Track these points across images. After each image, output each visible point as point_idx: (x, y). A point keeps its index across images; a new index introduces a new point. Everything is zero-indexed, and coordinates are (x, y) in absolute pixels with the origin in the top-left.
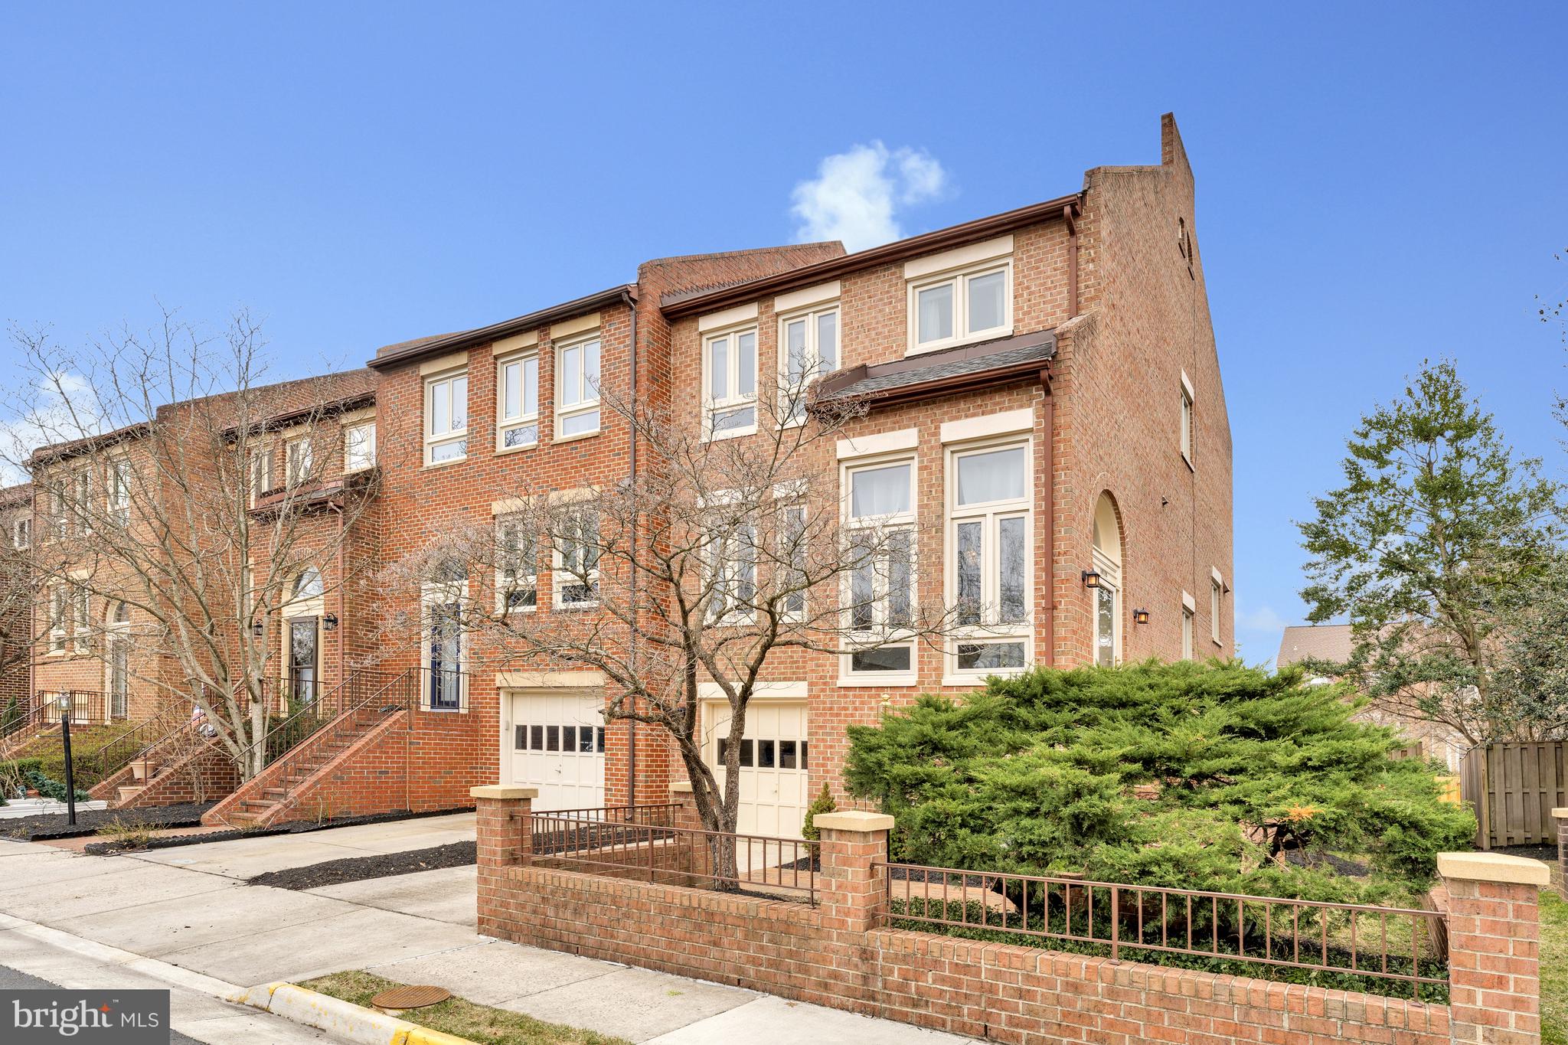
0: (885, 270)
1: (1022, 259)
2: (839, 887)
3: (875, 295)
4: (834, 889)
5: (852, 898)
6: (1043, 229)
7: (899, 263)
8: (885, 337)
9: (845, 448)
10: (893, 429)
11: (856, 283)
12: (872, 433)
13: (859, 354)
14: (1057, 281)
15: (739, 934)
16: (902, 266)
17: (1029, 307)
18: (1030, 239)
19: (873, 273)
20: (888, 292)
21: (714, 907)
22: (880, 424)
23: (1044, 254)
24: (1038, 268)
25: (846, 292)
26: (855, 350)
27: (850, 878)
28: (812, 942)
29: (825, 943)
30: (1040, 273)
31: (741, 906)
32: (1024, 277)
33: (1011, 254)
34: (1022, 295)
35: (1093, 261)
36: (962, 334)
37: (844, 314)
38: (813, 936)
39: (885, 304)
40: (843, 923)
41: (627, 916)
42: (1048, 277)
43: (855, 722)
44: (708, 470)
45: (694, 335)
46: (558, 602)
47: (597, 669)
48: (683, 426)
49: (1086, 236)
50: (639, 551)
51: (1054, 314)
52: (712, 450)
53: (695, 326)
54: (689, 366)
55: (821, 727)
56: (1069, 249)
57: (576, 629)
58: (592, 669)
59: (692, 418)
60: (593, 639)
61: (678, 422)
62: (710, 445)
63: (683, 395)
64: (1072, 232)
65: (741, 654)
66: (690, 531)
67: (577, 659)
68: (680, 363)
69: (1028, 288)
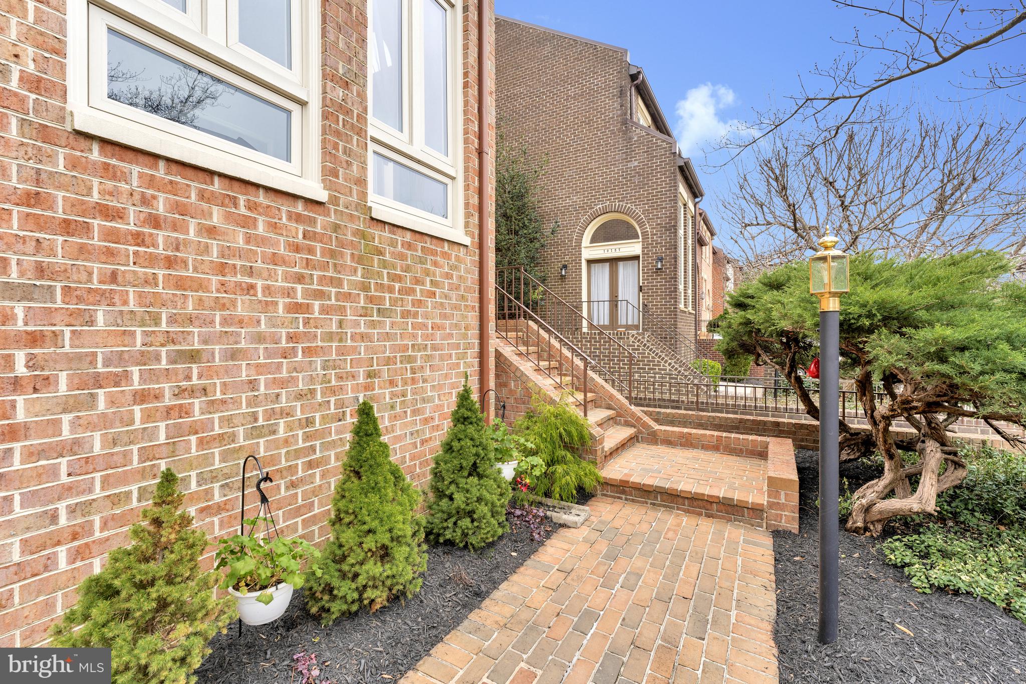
43: (152, 260)
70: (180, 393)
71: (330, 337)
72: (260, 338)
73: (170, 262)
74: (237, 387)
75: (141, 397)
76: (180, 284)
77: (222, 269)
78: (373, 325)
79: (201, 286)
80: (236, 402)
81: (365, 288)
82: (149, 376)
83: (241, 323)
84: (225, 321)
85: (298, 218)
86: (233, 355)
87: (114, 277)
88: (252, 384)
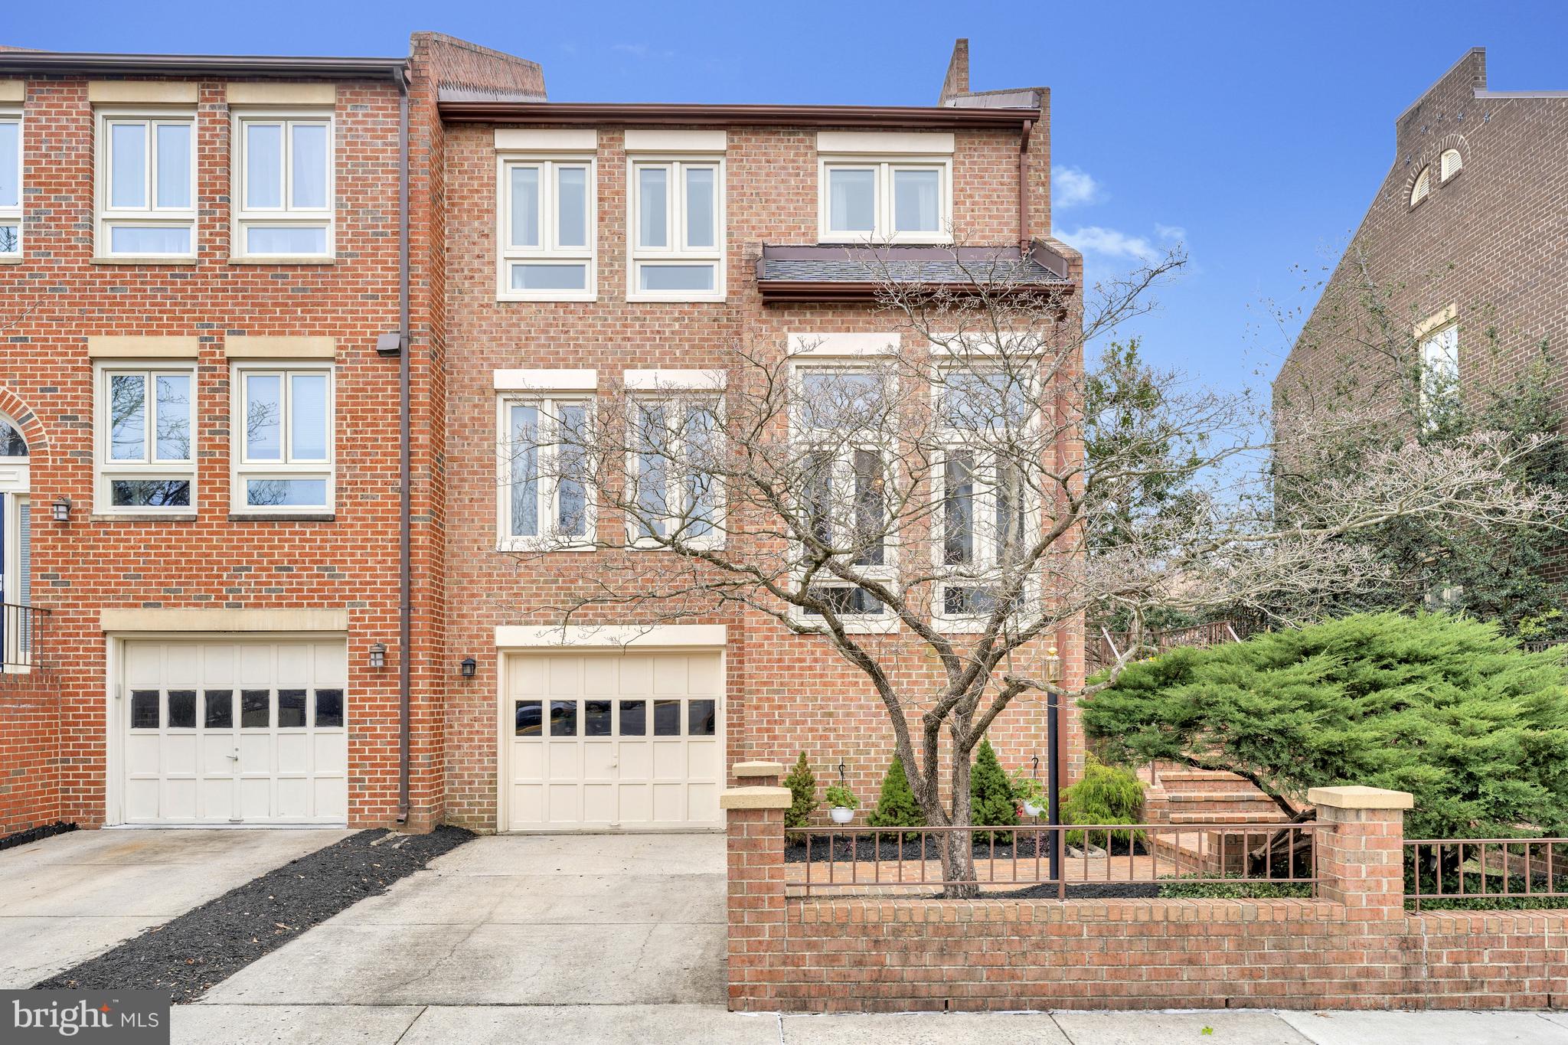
0: (790, 134)
1: (963, 163)
2: (1370, 873)
3: (775, 161)
4: (1364, 875)
5: (1389, 883)
6: (990, 136)
7: (809, 130)
8: (790, 215)
9: (795, 342)
10: (867, 330)
11: (748, 140)
12: (838, 330)
13: (753, 228)
14: (1004, 197)
15: (1228, 945)
16: (813, 134)
17: (972, 217)
18: (973, 143)
19: (774, 133)
20: (794, 161)
21: (1190, 917)
22: (849, 322)
23: (989, 163)
24: (982, 177)
25: (734, 147)
26: (747, 221)
27: (1385, 861)
28: (1335, 940)
29: (1352, 938)
30: (985, 183)
31: (1231, 911)
32: (966, 183)
33: (952, 155)
34: (964, 203)
35: (1043, 184)
36: (885, 229)
37: (731, 174)
38: (1336, 932)
39: (790, 175)
40: (1377, 913)
41: (1038, 946)
42: (995, 190)
43: (815, 676)
44: (511, 339)
45: (486, 151)
46: (240, 505)
47: (331, 605)
48: (466, 272)
49: (1036, 156)
50: (417, 439)
51: (1001, 231)
52: (519, 312)
53: (486, 138)
54: (477, 191)
55: (765, 684)
56: (1019, 167)
57: (286, 545)
58: (322, 605)
59: (483, 264)
60: (321, 562)
61: (456, 266)
62: (515, 306)
63: (466, 230)
64: (1024, 149)
65: (569, 588)
66: (479, 419)
67: (287, 590)
68: (461, 185)
69: (971, 196)
70: (825, 730)
72: (861, 707)
73: (822, 676)
75: (811, 730)
76: (825, 684)
77: (843, 676)
79: (833, 684)
80: (849, 737)
81: (929, 676)
82: (814, 722)
83: (851, 700)
84: (844, 700)
86: (848, 715)
87: (802, 684)
88: (857, 729)
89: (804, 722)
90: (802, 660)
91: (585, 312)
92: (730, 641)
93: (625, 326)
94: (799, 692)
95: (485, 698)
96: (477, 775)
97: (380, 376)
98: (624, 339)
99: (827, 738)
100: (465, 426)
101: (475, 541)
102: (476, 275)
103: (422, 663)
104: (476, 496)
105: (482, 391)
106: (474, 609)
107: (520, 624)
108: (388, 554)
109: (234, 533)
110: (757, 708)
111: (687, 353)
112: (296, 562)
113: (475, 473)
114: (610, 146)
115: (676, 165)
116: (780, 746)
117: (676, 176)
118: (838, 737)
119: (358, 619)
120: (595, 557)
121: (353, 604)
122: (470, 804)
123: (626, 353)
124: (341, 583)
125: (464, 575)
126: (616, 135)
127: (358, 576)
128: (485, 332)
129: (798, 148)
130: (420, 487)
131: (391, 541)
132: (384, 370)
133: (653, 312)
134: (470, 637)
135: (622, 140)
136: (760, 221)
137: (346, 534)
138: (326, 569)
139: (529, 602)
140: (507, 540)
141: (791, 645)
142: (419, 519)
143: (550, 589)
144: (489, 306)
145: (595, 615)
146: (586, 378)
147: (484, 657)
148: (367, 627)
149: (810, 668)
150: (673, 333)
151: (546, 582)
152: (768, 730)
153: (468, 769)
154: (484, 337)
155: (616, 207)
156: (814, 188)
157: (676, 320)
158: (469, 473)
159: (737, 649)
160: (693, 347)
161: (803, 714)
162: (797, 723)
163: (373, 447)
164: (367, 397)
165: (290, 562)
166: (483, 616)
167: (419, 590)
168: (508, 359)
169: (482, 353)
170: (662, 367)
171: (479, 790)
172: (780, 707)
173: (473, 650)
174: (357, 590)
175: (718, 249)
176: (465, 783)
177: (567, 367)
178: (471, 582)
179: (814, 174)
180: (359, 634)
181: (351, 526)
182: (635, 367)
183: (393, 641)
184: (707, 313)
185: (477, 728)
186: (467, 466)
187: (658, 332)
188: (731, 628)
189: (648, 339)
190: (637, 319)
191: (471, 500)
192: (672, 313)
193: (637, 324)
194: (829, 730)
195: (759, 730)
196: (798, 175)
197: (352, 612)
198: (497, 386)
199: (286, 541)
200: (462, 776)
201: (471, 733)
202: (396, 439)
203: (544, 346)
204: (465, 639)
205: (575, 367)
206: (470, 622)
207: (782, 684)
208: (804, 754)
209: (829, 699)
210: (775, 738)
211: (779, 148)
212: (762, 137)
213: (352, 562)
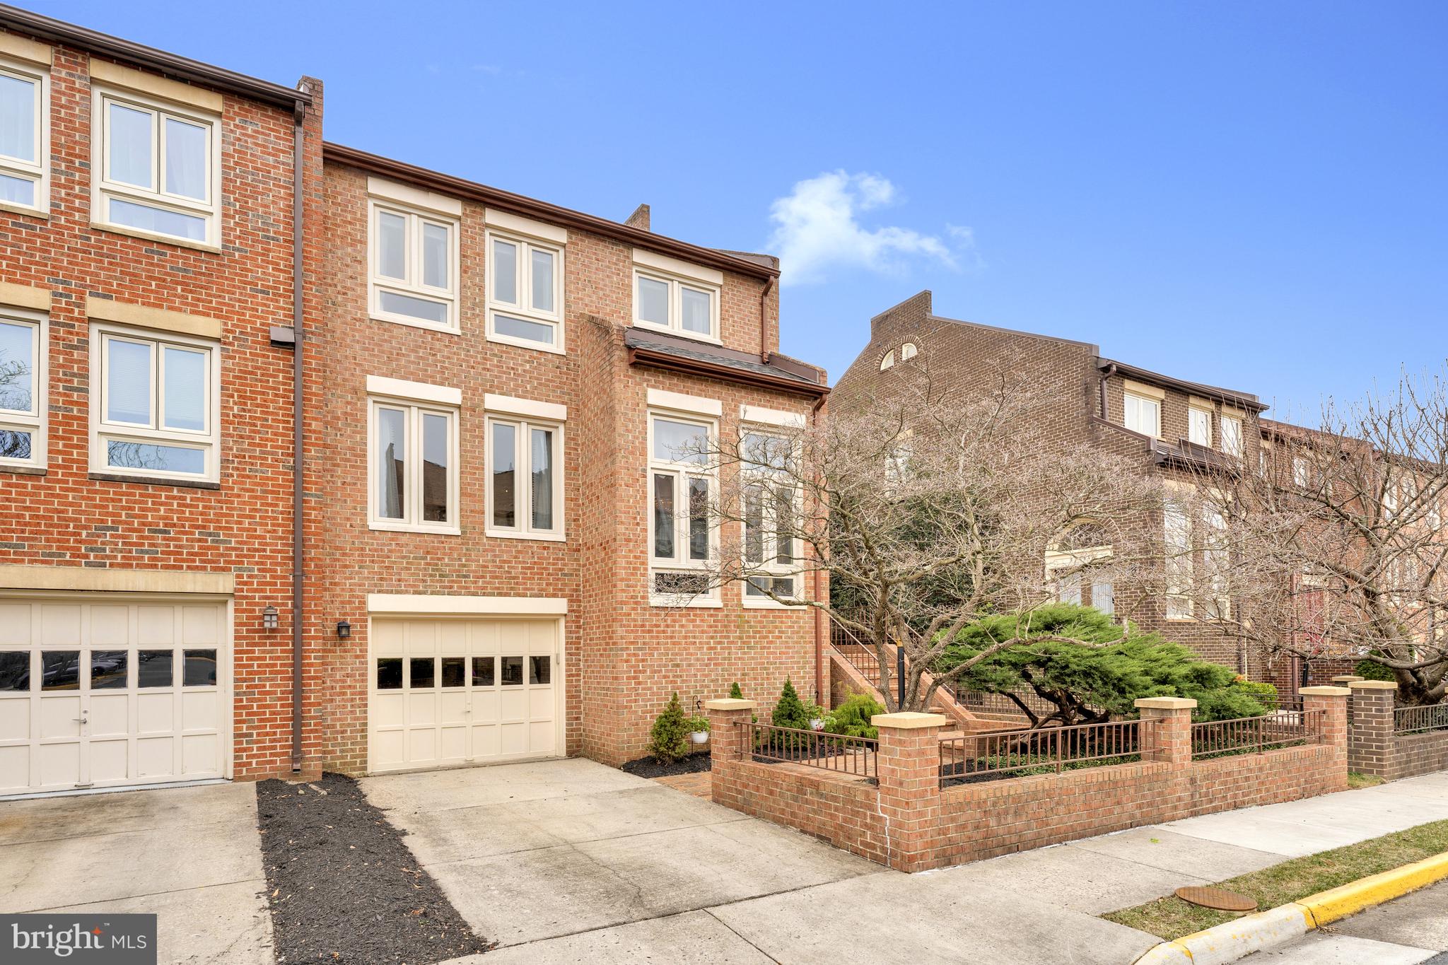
0: (613, 244)
1: (727, 293)
3: (602, 261)
6: (745, 279)
7: (628, 244)
8: (613, 302)
11: (583, 240)
13: (586, 305)
14: (752, 321)
16: (630, 248)
17: (735, 331)
18: (734, 281)
19: (602, 240)
20: (616, 264)
23: (743, 297)
24: (739, 305)
25: (572, 243)
26: (582, 299)
30: (741, 310)
32: (729, 307)
33: (720, 286)
34: (727, 320)
36: (675, 325)
37: (567, 262)
39: (612, 273)
42: (747, 316)
44: (383, 352)
45: (358, 192)
46: (99, 463)
47: (215, 569)
48: (339, 288)
49: (771, 300)
50: (310, 425)
51: (750, 343)
52: (391, 331)
53: (359, 181)
54: (350, 223)
55: (632, 643)
56: (762, 304)
57: (159, 510)
58: (204, 568)
59: (356, 285)
60: (204, 527)
61: (329, 281)
62: (387, 325)
63: (339, 253)
64: (765, 293)
65: (437, 565)
66: (352, 415)
67: (163, 553)
68: (334, 214)
69: (732, 316)
70: (674, 676)
71: (725, 659)
72: (698, 660)
73: (672, 637)
74: (690, 676)
75: (665, 677)
77: (686, 637)
78: (745, 653)
80: (690, 681)
81: (741, 638)
82: (667, 671)
83: (691, 654)
84: (687, 654)
85: (711, 616)
86: (689, 665)
87: (658, 643)
88: (695, 675)
89: (660, 671)
90: (659, 626)
91: (450, 342)
92: (569, 611)
93: (485, 359)
94: (657, 649)
95: (357, 657)
96: (349, 725)
97: (270, 364)
98: (484, 369)
99: (675, 682)
100: (338, 418)
101: (348, 519)
102: (349, 293)
103: (314, 625)
104: (349, 480)
105: (355, 391)
106: (346, 578)
107: (391, 592)
108: (279, 525)
109: (96, 492)
110: (627, 661)
111: (536, 388)
112: (174, 525)
113: (348, 460)
114: (472, 217)
115: (524, 245)
116: (643, 689)
117: (524, 253)
118: (683, 681)
119: (245, 583)
120: (459, 541)
121: (240, 569)
122: (342, 751)
123: (487, 381)
124: (227, 549)
125: (337, 548)
126: (478, 210)
127: (245, 543)
128: (358, 342)
129: (619, 255)
130: (313, 467)
131: (282, 513)
132: (276, 361)
133: (508, 353)
134: (342, 602)
135: (483, 215)
136: (592, 301)
137: (232, 503)
138: (210, 534)
139: (399, 574)
140: (377, 520)
141: (650, 615)
142: (312, 495)
143: (420, 564)
144: (360, 320)
145: (459, 587)
146: (453, 395)
147: (356, 620)
148: (256, 591)
149: (664, 632)
150: (524, 371)
151: (415, 558)
152: (635, 678)
153: (340, 719)
154: (357, 347)
155: (478, 265)
156: (630, 286)
157: (528, 362)
158: (342, 459)
159: (575, 618)
160: (540, 384)
161: (659, 666)
162: (655, 672)
163: (262, 426)
164: (256, 380)
165: (166, 525)
166: (355, 584)
167: (311, 559)
168: (380, 368)
169: (355, 359)
170: (516, 396)
171: (351, 738)
172: (643, 660)
173: (345, 614)
174: (245, 556)
175: (556, 314)
176: (337, 732)
177: (434, 383)
178: (344, 554)
179: (630, 277)
180: (246, 597)
181: (239, 496)
182: (494, 393)
183: (283, 604)
184: (552, 361)
185: (349, 683)
186: (339, 453)
187: (513, 369)
188: (570, 601)
189: (505, 373)
190: (495, 355)
191: (344, 483)
192: (523, 356)
193: (495, 359)
194: (677, 676)
195: (628, 678)
196: (619, 275)
197: (238, 576)
198: (369, 389)
199: (162, 504)
200: (334, 726)
201: (344, 687)
202: (288, 422)
203: (413, 362)
204: (337, 604)
205: (442, 384)
206: (343, 590)
207: (644, 643)
208: (675, 694)
209: (677, 654)
210: (639, 683)
211: (607, 253)
212: (593, 241)
213: (239, 529)
